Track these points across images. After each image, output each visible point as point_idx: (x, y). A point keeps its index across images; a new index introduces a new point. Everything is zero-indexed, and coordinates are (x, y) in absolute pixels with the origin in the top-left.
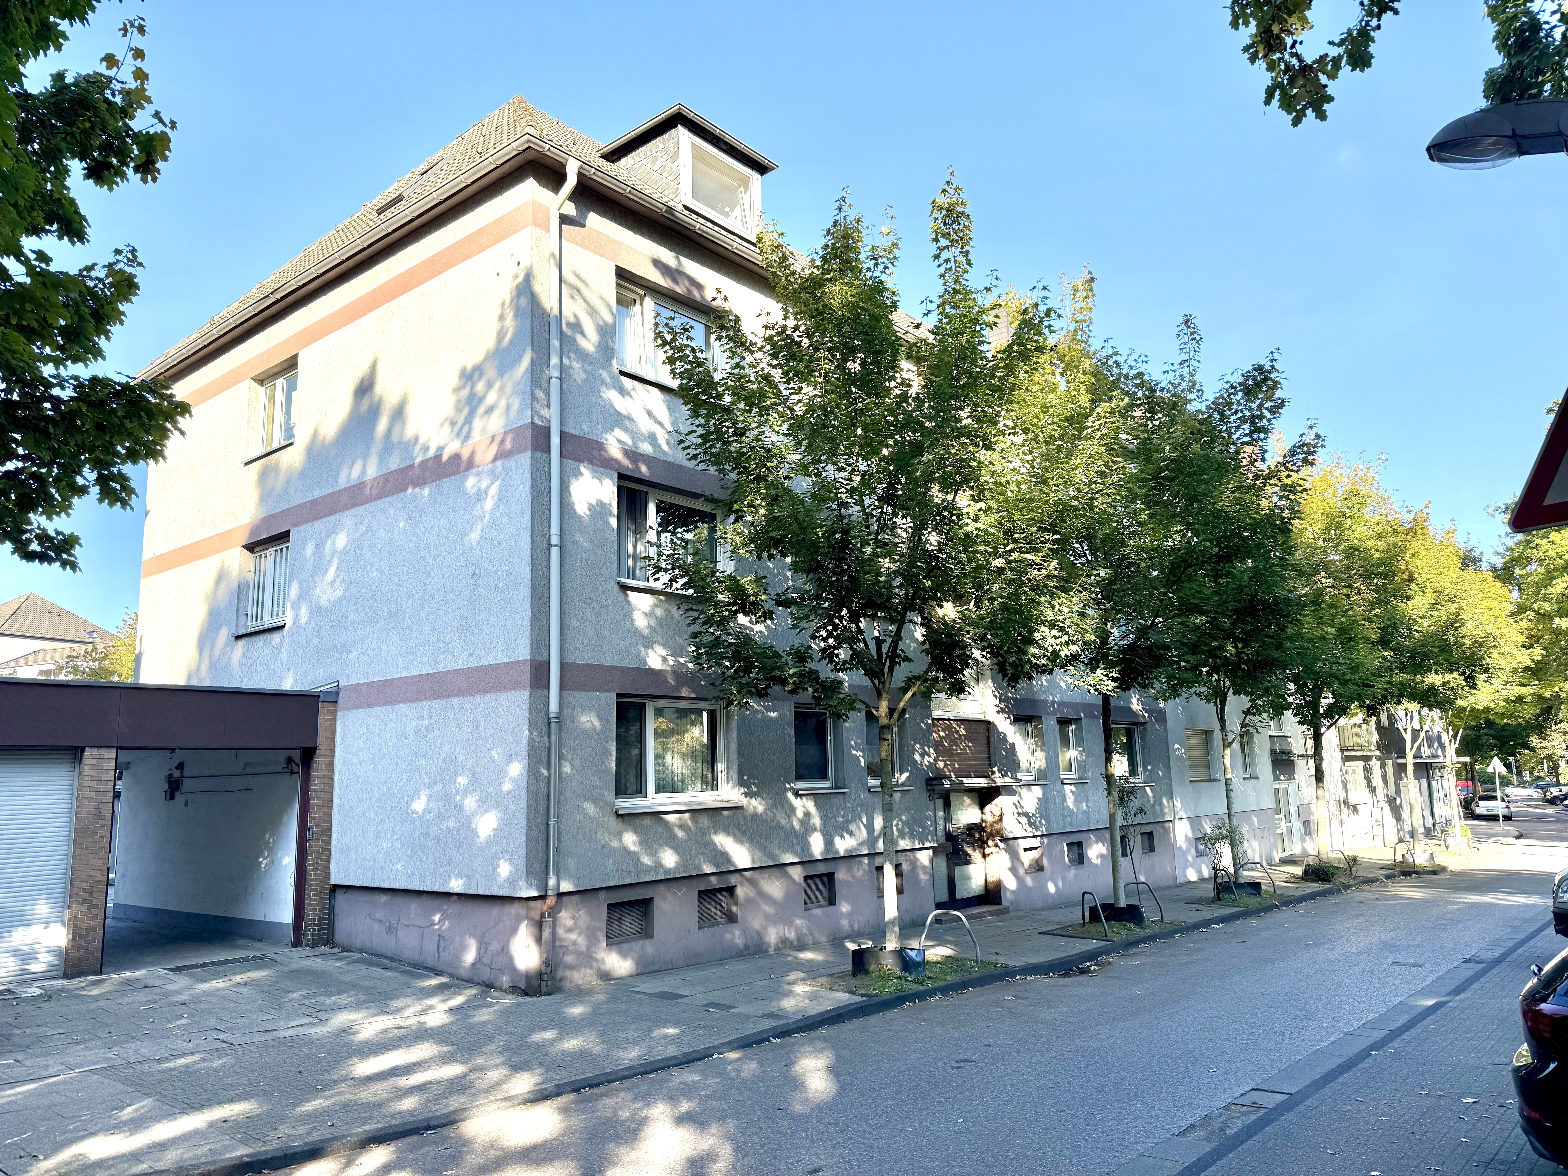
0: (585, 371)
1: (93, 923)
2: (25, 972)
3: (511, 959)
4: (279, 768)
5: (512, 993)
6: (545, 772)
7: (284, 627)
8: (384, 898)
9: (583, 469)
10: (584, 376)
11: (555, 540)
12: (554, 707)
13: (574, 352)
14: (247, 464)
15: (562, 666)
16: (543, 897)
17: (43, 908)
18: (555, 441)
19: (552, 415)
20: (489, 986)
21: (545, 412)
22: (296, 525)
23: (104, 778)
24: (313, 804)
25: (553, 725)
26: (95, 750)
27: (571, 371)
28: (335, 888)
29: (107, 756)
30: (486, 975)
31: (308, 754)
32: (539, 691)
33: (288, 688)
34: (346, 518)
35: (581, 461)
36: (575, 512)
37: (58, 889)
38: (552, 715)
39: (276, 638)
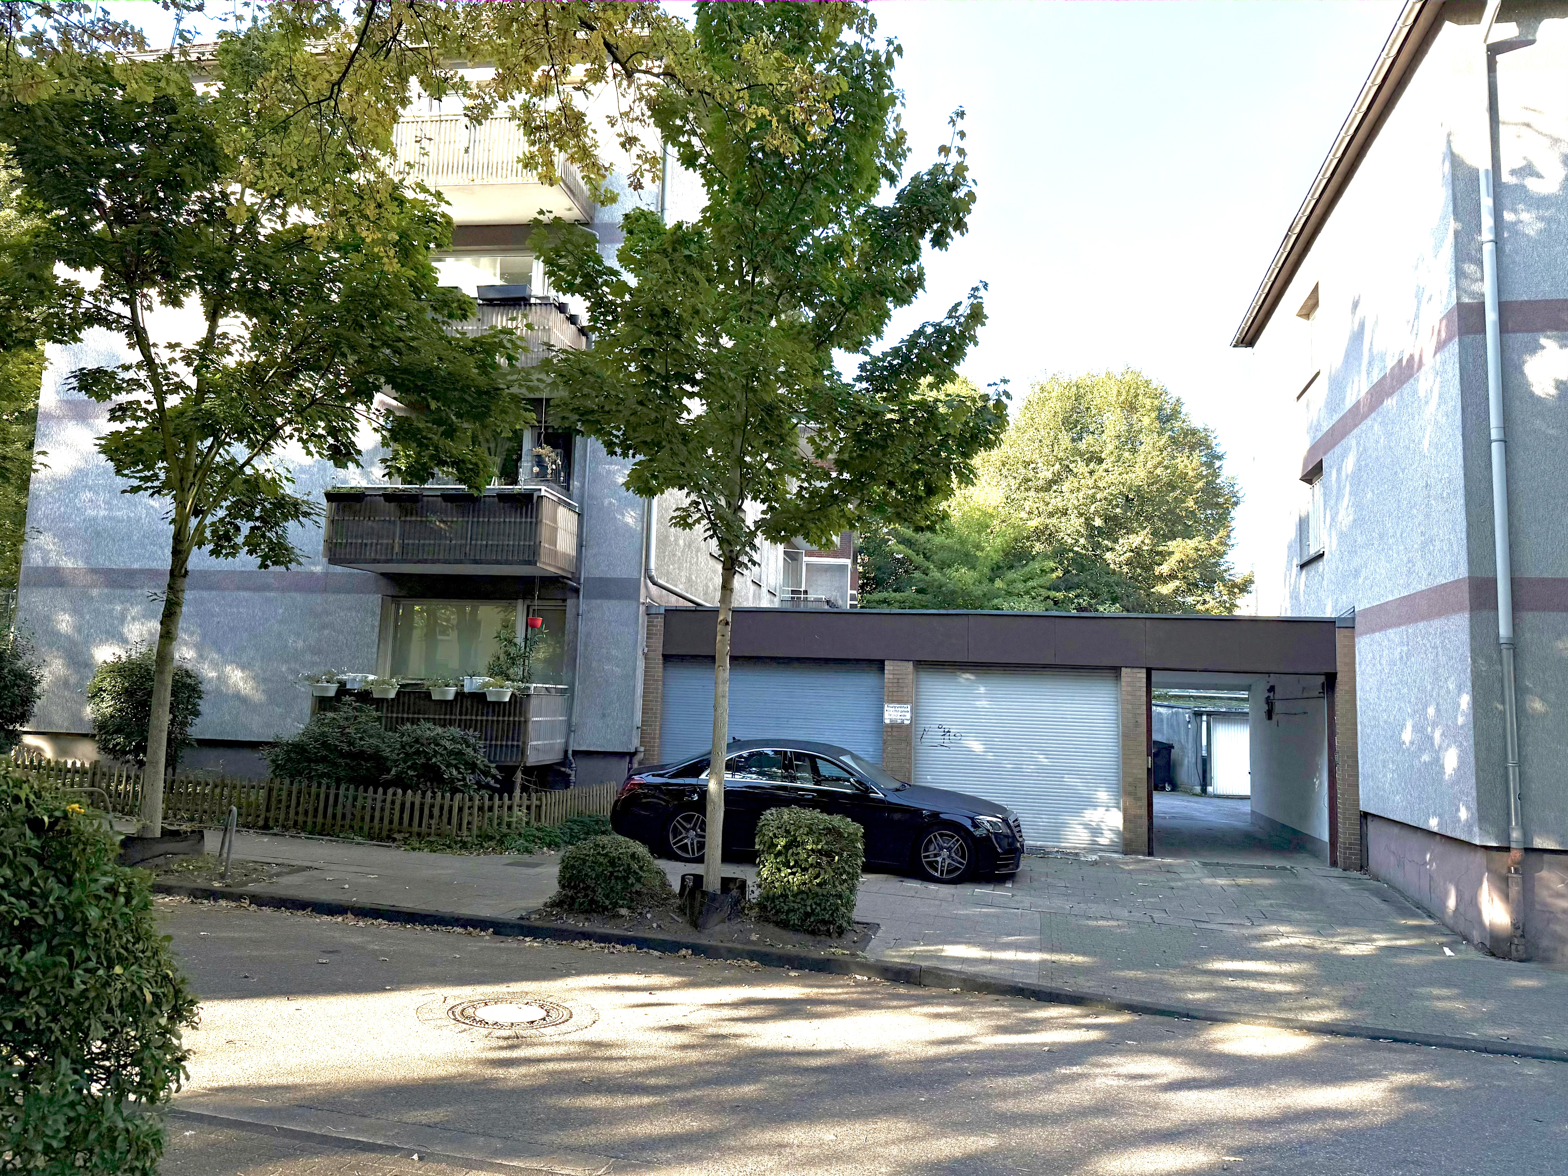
0: (1540, 219)
1: (1139, 812)
2: (1095, 843)
3: (1479, 913)
4: (1316, 694)
5: (1480, 950)
6: (1500, 707)
7: (1322, 555)
8: (1396, 830)
9: (1543, 341)
10: (1540, 225)
11: (1495, 434)
12: (1504, 630)
13: (1524, 201)
14: (1299, 398)
15: (1514, 583)
16: (1507, 849)
17: (1103, 796)
18: (1491, 316)
19: (1488, 289)
20: (1465, 938)
21: (1475, 287)
22: (1325, 453)
23: (1138, 693)
24: (1339, 729)
25: (1505, 652)
26: (1129, 670)
27: (1520, 227)
28: (1365, 815)
29: (1139, 675)
30: (1461, 927)
31: (1331, 680)
32: (1484, 613)
33: (1328, 616)
34: (1351, 441)
35: (1542, 329)
36: (1532, 395)
37: (1113, 779)
38: (1502, 641)
39: (1320, 565)
